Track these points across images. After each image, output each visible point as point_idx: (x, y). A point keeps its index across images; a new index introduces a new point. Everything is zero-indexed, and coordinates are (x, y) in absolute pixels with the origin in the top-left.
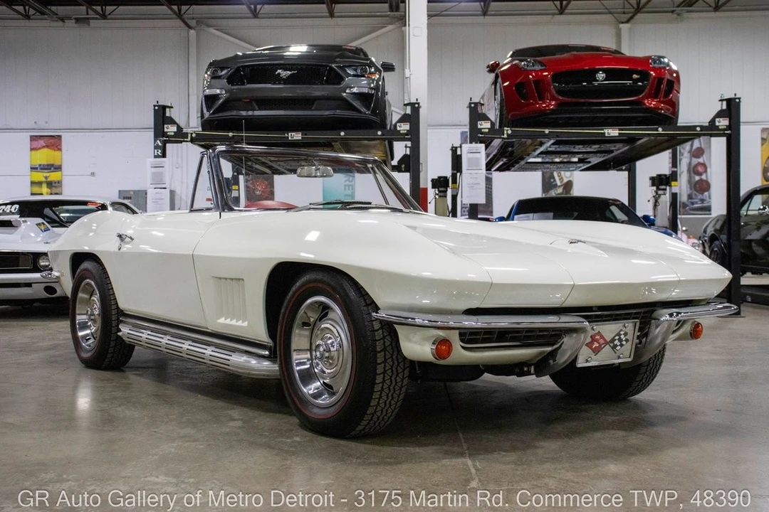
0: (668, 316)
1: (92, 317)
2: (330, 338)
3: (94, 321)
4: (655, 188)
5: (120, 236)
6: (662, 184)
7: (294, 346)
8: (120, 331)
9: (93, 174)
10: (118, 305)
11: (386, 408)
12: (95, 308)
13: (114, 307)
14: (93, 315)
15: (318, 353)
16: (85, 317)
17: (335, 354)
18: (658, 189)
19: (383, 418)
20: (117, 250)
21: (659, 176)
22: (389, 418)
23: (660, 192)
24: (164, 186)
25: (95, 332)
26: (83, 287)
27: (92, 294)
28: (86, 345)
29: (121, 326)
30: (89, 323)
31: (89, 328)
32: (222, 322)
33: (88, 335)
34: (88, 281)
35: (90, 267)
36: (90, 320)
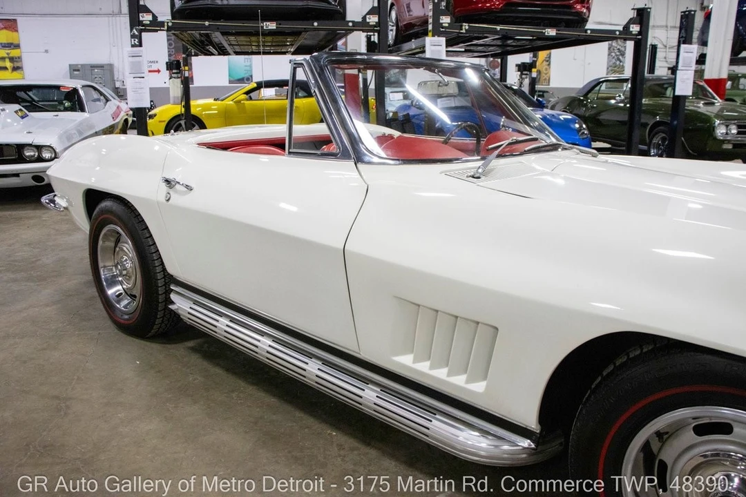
1: (124, 272)
3: (127, 277)
4: (519, 73)
5: (168, 181)
6: (525, 70)
8: (172, 303)
9: (46, 51)
10: (164, 267)
12: (126, 260)
13: (158, 269)
14: (126, 269)
18: (522, 74)
20: (162, 198)
21: (523, 64)
23: (523, 76)
24: (142, 75)
25: (130, 289)
26: (105, 234)
27: (118, 241)
28: (121, 306)
29: (173, 296)
30: (120, 279)
31: (121, 282)
32: (405, 362)
33: (119, 291)
34: (112, 226)
35: (114, 208)
36: (121, 275)
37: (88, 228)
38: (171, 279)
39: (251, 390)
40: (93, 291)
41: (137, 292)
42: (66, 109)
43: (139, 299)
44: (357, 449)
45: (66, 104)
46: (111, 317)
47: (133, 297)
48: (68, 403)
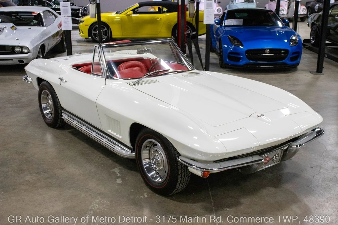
0: (295, 146)
1: (49, 106)
2: (157, 156)
3: (50, 107)
5: (60, 79)
7: (143, 157)
8: (63, 116)
10: (60, 105)
11: (185, 177)
12: (50, 102)
13: (59, 105)
15: (153, 162)
16: (46, 105)
17: (160, 162)
19: (185, 181)
20: (59, 84)
22: (187, 181)
24: (68, 15)
25: (51, 111)
26: (43, 93)
27: (48, 95)
28: (48, 117)
29: (63, 114)
30: (48, 108)
31: (48, 109)
32: (110, 132)
33: (48, 112)
34: (46, 90)
35: (46, 84)
36: (48, 107)
37: (38, 89)
38: (62, 109)
39: (83, 143)
40: (40, 112)
41: (53, 113)
42: (34, 25)
43: (53, 115)
44: (104, 158)
45: (35, 22)
46: (45, 121)
47: (52, 114)
48: (28, 144)
